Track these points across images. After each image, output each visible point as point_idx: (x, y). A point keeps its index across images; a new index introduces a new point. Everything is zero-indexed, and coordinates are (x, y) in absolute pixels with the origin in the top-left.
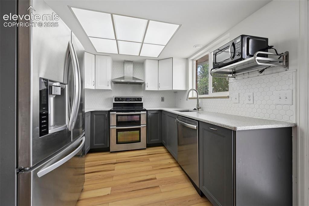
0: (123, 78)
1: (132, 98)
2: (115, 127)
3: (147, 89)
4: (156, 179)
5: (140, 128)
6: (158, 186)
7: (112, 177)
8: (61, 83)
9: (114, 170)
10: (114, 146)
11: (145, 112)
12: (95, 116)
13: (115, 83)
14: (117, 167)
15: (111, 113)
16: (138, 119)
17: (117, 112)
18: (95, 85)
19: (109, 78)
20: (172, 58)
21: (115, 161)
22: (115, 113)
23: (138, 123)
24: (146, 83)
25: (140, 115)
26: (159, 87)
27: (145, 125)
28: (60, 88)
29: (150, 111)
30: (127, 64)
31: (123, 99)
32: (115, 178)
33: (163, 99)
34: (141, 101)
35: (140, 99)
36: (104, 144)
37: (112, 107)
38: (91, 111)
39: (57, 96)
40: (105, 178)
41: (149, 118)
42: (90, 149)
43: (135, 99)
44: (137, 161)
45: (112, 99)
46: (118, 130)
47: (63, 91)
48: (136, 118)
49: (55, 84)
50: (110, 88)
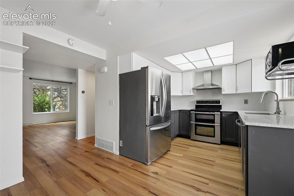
0: (203, 85)
1: (211, 101)
2: (194, 122)
3: (223, 93)
4: (215, 162)
5: (214, 126)
6: (214, 165)
7: (186, 151)
8: (158, 96)
9: (189, 149)
10: (193, 136)
11: (219, 113)
12: (181, 113)
13: (197, 90)
14: (191, 148)
15: (191, 112)
16: (213, 119)
17: (195, 112)
18: (182, 92)
19: (192, 86)
20: (251, 59)
21: (192, 145)
22: (194, 112)
23: (213, 121)
24: (223, 87)
25: (214, 115)
26: (237, 90)
27: (219, 124)
28: (158, 98)
29: (224, 112)
30: (206, 74)
31: (202, 102)
32: (187, 152)
33: (246, 102)
34: (220, 103)
35: (218, 102)
36: (186, 133)
37: (195, 108)
38: (179, 110)
39: (157, 102)
40: (182, 150)
41: (224, 118)
42: (178, 134)
43: (213, 102)
44: (207, 149)
45: (194, 101)
46: (196, 125)
47: (159, 99)
48: (211, 117)
49: (156, 97)
50: (192, 94)
